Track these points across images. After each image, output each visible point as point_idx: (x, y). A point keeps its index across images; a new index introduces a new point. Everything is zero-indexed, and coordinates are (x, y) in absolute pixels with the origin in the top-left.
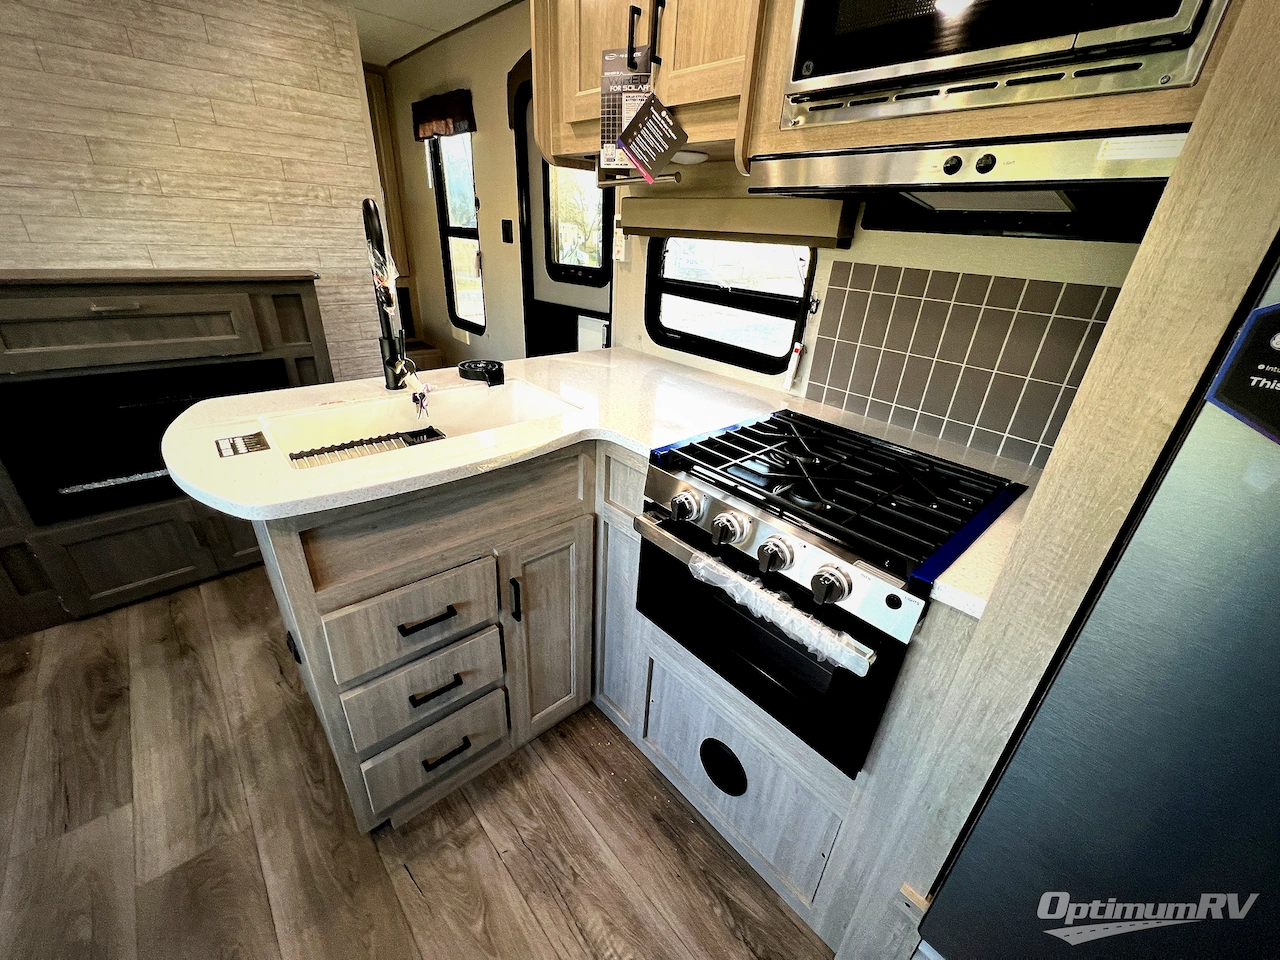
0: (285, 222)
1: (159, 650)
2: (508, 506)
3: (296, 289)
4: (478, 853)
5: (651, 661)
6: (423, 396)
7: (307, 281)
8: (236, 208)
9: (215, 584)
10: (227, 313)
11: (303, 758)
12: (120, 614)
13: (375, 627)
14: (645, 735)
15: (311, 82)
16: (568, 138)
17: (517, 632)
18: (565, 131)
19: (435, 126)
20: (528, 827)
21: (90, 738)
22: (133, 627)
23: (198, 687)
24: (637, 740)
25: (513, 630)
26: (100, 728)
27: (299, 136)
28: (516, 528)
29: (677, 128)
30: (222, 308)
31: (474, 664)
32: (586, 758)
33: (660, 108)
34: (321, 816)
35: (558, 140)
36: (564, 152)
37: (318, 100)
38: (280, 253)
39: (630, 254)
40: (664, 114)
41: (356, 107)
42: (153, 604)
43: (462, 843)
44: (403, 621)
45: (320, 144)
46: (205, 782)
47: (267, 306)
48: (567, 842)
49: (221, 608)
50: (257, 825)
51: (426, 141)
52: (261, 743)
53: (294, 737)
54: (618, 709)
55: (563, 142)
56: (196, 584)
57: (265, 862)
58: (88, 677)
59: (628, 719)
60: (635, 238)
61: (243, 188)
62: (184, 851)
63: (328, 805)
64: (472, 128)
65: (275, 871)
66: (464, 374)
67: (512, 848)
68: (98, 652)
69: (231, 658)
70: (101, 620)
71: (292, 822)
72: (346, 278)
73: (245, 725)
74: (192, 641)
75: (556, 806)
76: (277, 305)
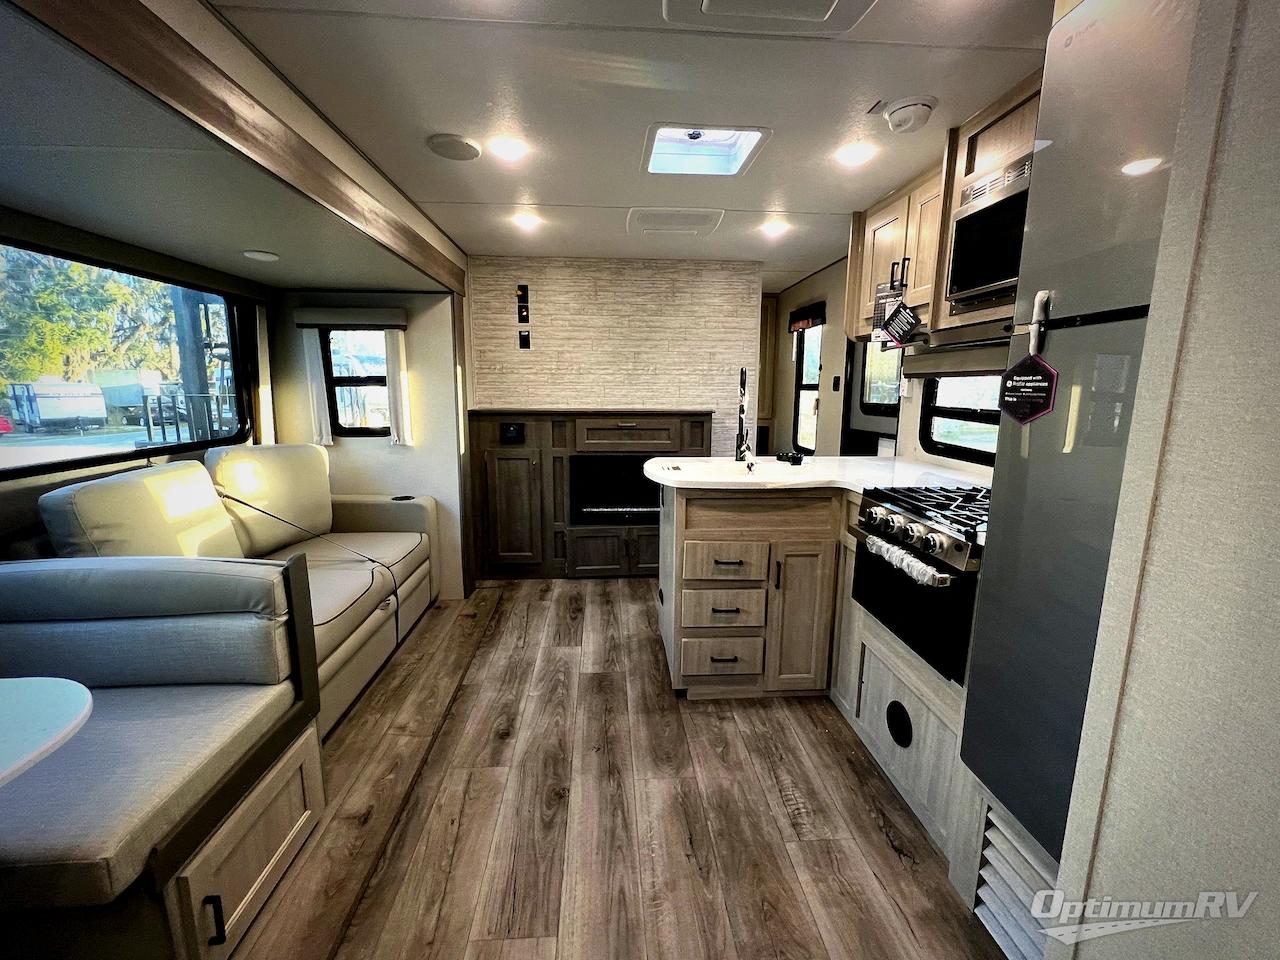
0: (705, 384)
1: (598, 598)
2: (783, 518)
3: (702, 419)
4: (729, 727)
5: (864, 646)
6: (752, 464)
7: (708, 414)
8: (684, 378)
9: (626, 580)
10: (669, 430)
11: (652, 658)
12: (584, 581)
13: (705, 556)
14: (858, 715)
15: (733, 314)
16: (863, 326)
17: (777, 597)
18: (862, 323)
19: (801, 324)
20: (760, 728)
21: (569, 620)
22: (589, 587)
23: (612, 617)
24: (851, 719)
25: (774, 598)
26: (574, 619)
27: (722, 340)
28: (786, 532)
29: (916, 317)
30: (665, 427)
31: (748, 607)
32: (811, 718)
33: (905, 308)
34: (655, 681)
35: (858, 328)
36: (860, 334)
37: (733, 321)
38: (699, 400)
39: (912, 392)
40: (908, 311)
41: (754, 322)
42: (598, 581)
43: (722, 719)
44: (717, 558)
45: (732, 343)
46: (610, 651)
47: (687, 426)
48: (782, 744)
49: (627, 591)
50: (627, 673)
51: (795, 333)
52: (634, 646)
53: (649, 650)
54: (844, 698)
55: (861, 329)
56: (617, 577)
57: (628, 685)
58: (571, 600)
59: (848, 705)
60: (916, 380)
61: (690, 368)
62: (598, 669)
63: (659, 679)
64: (823, 322)
65: (632, 691)
66: (780, 458)
67: (749, 733)
68: (575, 592)
69: (627, 611)
70: (577, 581)
71: (642, 678)
72: (730, 414)
73: (629, 637)
74: (611, 599)
75: (783, 728)
76: (692, 427)
